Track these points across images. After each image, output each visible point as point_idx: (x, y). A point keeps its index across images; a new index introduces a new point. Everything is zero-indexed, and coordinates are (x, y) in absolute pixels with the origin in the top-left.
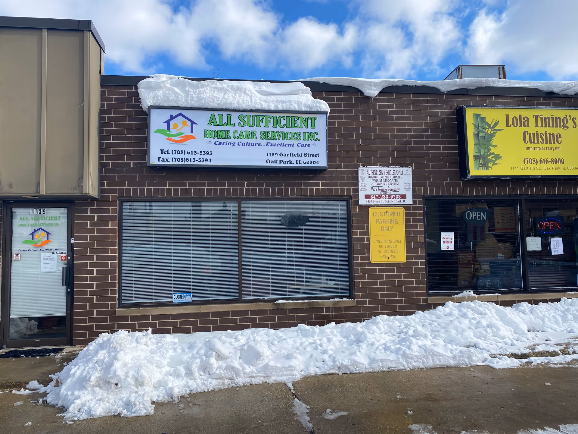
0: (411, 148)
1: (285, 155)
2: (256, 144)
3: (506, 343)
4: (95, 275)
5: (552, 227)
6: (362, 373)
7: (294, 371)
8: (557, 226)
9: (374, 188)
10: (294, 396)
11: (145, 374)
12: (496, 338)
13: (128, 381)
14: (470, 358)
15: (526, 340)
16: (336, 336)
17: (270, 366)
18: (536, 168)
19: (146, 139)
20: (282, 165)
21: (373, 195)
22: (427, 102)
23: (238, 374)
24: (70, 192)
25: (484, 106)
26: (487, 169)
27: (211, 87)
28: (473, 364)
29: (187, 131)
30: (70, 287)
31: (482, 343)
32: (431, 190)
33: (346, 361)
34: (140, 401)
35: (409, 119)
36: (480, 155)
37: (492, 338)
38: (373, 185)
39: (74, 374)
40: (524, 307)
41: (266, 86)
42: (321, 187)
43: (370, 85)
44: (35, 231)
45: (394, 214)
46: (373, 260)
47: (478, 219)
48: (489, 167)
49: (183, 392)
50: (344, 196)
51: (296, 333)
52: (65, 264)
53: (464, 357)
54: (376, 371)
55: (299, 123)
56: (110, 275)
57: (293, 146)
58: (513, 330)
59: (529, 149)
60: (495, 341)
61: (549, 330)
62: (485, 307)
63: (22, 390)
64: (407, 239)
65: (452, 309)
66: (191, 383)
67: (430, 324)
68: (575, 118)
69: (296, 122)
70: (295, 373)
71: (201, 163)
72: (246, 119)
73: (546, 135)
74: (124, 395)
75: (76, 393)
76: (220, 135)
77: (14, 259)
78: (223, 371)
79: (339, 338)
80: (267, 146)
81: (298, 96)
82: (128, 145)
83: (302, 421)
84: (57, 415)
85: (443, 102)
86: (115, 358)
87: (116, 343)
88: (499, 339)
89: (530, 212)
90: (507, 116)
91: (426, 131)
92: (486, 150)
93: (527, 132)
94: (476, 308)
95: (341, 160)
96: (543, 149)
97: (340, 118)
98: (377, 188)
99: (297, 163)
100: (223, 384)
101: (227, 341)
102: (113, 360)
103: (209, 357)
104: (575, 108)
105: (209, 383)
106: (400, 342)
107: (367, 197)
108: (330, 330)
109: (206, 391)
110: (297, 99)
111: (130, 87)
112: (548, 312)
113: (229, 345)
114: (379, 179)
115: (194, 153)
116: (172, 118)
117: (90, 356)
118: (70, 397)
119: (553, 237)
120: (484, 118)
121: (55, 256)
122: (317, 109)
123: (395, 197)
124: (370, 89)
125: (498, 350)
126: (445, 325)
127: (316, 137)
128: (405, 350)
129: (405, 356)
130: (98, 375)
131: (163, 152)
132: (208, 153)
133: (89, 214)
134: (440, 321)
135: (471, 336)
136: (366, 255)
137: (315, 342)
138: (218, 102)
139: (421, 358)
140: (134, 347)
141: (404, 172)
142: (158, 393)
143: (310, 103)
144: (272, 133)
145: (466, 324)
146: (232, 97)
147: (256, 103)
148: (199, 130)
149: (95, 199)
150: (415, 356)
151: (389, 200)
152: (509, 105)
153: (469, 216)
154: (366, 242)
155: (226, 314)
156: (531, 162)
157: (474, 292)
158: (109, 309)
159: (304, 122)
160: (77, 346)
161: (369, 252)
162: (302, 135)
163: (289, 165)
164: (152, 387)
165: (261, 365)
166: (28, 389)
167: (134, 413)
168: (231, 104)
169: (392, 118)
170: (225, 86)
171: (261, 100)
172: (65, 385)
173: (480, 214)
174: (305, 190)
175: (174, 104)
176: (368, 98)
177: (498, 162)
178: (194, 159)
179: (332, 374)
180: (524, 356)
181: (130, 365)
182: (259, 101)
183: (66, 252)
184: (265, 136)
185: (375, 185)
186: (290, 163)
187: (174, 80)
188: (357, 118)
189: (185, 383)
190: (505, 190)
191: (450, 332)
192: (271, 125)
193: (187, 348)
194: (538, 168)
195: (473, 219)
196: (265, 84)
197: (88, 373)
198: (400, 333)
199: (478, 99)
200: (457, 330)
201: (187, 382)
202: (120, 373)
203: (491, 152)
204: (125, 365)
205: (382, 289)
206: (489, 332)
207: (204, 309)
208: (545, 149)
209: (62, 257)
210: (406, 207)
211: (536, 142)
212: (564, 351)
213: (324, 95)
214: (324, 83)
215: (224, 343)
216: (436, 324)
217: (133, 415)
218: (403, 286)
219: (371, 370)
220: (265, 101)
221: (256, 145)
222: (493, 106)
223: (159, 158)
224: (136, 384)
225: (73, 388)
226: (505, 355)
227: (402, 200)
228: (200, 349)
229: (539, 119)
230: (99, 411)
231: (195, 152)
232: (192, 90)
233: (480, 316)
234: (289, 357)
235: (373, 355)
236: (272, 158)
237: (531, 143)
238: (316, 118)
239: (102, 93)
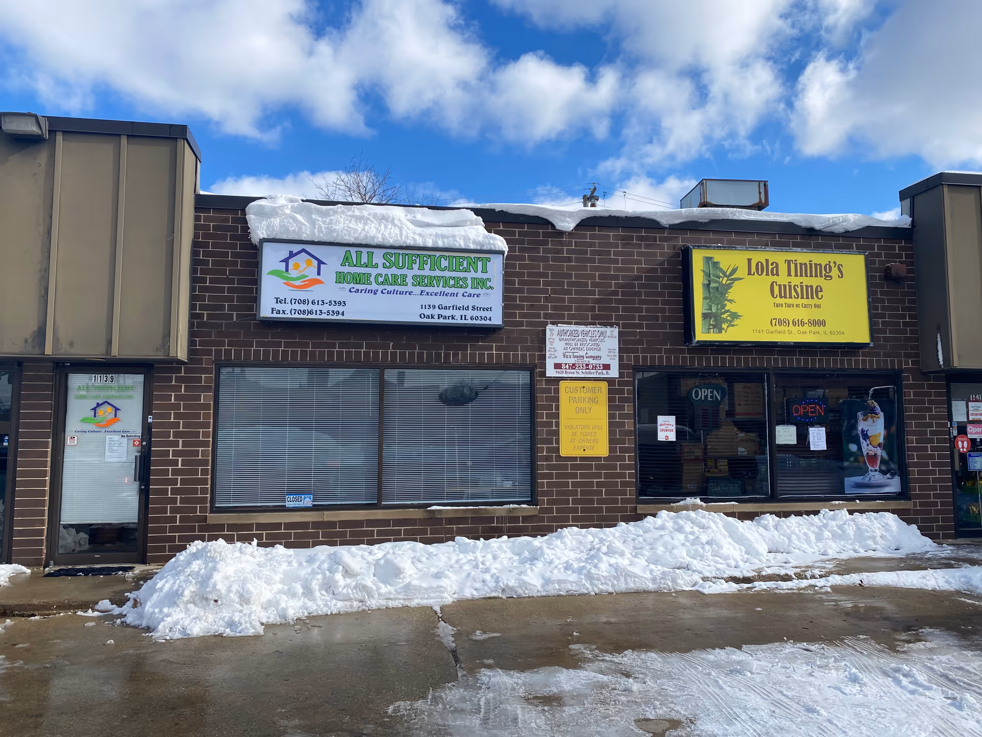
0: (618, 302)
1: (446, 308)
2: (406, 292)
3: (729, 565)
4: (180, 466)
5: (812, 412)
6: (533, 597)
7: (444, 593)
8: (819, 410)
9: (567, 354)
10: (440, 619)
11: (252, 589)
12: (716, 558)
13: (231, 597)
14: (674, 581)
15: (758, 562)
16: (505, 552)
17: (413, 586)
18: (787, 332)
19: (256, 282)
20: (441, 321)
21: (566, 364)
22: (641, 239)
23: (371, 596)
24: (150, 353)
25: (718, 247)
26: (720, 332)
27: (346, 215)
28: (678, 588)
29: (312, 273)
30: (143, 483)
31: (696, 564)
32: (645, 358)
33: (513, 581)
34: (246, 620)
35: (616, 261)
36: (711, 313)
37: (711, 558)
38: (565, 351)
39: (161, 589)
40: (768, 521)
41: (423, 214)
42: (494, 352)
43: (565, 216)
44: (98, 405)
45: (593, 390)
46: (563, 453)
47: (709, 399)
48: (723, 329)
49: (299, 615)
50: (526, 364)
51: (452, 548)
52: (139, 452)
53: (666, 580)
54: (550, 595)
55: (465, 265)
56: (200, 468)
57: (457, 296)
58: (744, 549)
59: (778, 305)
60: (715, 562)
61: (797, 551)
62: (709, 518)
63: (90, 611)
64: (610, 424)
65: (666, 520)
66: (309, 604)
67: (634, 540)
68: (842, 265)
69: (461, 264)
70: (446, 595)
71: (330, 317)
72: (393, 259)
73: (802, 287)
74: (226, 614)
75: (166, 610)
76: (357, 279)
77: (68, 443)
78: (352, 591)
79: (509, 554)
80: (421, 294)
81: (466, 228)
82: (230, 290)
83: (444, 641)
84: (143, 634)
85: (663, 239)
86: (214, 569)
87: (215, 552)
88: (721, 561)
89: (784, 391)
90: (749, 260)
91: (639, 278)
92: (720, 306)
93: (776, 282)
94: (697, 519)
95: (523, 316)
96: (797, 306)
97: (522, 258)
98: (571, 354)
99: (461, 319)
100: (352, 607)
101: (358, 555)
102: (211, 572)
103: (334, 573)
104: (842, 251)
105: (333, 605)
106: (586, 561)
107: (558, 366)
108: (498, 544)
109: (329, 614)
110: (463, 233)
111: (235, 211)
112: (799, 527)
113: (360, 559)
114: (573, 342)
115: (320, 303)
116: (292, 255)
117: (180, 568)
118: (157, 615)
119: (812, 426)
120: (717, 263)
121: (125, 440)
122: (490, 247)
123: (595, 367)
124: (564, 221)
125: (714, 572)
126: (652, 541)
127: (489, 284)
128: (591, 568)
129: (589, 576)
130: (193, 589)
131: (278, 301)
132: (341, 304)
133: (173, 383)
134: (648, 535)
135: (683, 555)
136: (554, 445)
137: (476, 559)
138: (356, 235)
139: (610, 580)
140: (237, 558)
141: (608, 334)
142: (268, 615)
143: (480, 239)
144: (429, 277)
145: (679, 540)
146: (374, 230)
147: (407, 237)
148: (329, 273)
149: (183, 363)
150: (603, 576)
151: (587, 371)
152: (754, 246)
153: (697, 395)
154: (554, 428)
155: (359, 523)
156: (780, 324)
157: (702, 500)
158: (198, 514)
159: (472, 264)
160: (152, 564)
161: (558, 442)
162: (469, 282)
163: (451, 321)
164: (260, 607)
165: (401, 585)
166: (97, 610)
167: (240, 632)
168: (373, 238)
169: (593, 261)
170: (365, 213)
171: (414, 233)
172: (151, 602)
173: (712, 392)
174: (473, 356)
175: (297, 238)
176: (561, 233)
177: (735, 323)
178: (321, 311)
179: (494, 598)
180: (747, 580)
181: (233, 579)
182: (412, 235)
183: (140, 435)
184: (419, 281)
185: (569, 350)
186: (453, 318)
187: (296, 204)
188: (545, 259)
189: (302, 604)
190: (746, 360)
191: (656, 549)
192: (427, 267)
193: (306, 562)
194: (790, 332)
195: (703, 399)
196: (420, 211)
197: (180, 586)
198: (590, 550)
199: (711, 236)
200: (666, 548)
201: (305, 603)
202: (221, 587)
203: (727, 308)
204: (227, 578)
205: (574, 493)
206: (707, 550)
207: (328, 516)
208: (800, 306)
209: (134, 441)
210: (610, 381)
211: (788, 296)
212: (800, 575)
213: (502, 227)
214: (502, 211)
215: (354, 556)
216: (640, 539)
217: (238, 635)
218: (604, 489)
219: (544, 594)
220: (420, 235)
221: (406, 294)
222: (730, 246)
223: (272, 309)
224: (241, 601)
225: (160, 604)
226: (722, 578)
227: (605, 371)
228: (323, 562)
229: (793, 266)
230: (197, 630)
231: (323, 301)
232: (320, 219)
233: (701, 530)
234: (438, 576)
235: (548, 574)
236: (428, 312)
237: (781, 297)
238: (489, 259)
239: (197, 218)
